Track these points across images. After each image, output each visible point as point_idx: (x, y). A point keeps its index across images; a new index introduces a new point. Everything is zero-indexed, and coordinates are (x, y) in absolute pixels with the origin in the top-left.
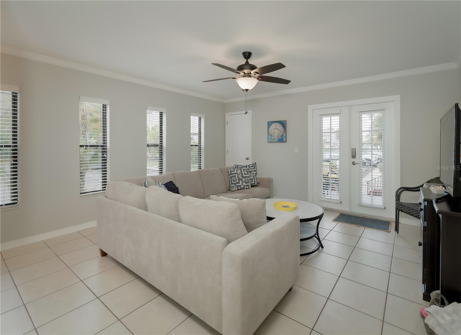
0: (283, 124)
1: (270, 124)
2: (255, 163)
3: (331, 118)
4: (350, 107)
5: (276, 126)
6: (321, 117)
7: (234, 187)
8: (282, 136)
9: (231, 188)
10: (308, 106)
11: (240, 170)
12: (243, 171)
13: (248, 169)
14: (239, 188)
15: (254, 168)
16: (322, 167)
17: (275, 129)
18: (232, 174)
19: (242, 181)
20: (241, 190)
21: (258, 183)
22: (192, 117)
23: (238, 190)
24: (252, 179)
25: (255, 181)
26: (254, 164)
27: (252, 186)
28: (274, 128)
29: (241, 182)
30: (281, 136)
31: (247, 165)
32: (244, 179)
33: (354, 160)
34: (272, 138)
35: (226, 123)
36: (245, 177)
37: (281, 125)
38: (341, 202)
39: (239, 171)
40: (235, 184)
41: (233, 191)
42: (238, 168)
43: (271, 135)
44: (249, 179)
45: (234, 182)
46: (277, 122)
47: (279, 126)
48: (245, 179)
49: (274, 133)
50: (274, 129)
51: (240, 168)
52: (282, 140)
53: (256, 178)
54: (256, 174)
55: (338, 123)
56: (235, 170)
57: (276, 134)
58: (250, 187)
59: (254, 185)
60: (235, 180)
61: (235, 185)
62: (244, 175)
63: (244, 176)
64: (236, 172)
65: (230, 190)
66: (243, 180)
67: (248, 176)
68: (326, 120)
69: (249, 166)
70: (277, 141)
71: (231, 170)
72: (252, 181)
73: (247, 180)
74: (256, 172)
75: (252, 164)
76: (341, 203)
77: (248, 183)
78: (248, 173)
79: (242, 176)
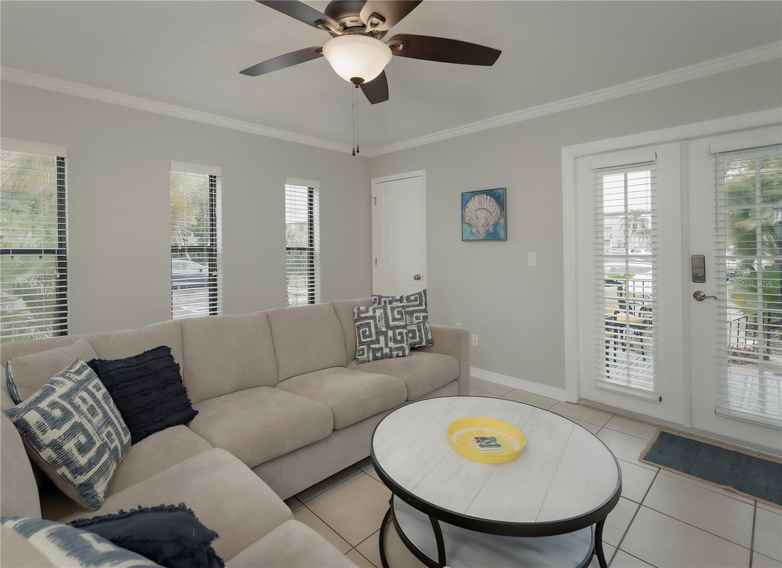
0: (499, 197)
1: (466, 198)
2: (425, 291)
3: (626, 176)
4: (685, 142)
5: (480, 203)
6: (599, 175)
7: (366, 351)
8: (496, 225)
9: (357, 354)
10: (562, 148)
11: (382, 310)
12: (389, 311)
13: (403, 306)
14: (378, 354)
15: (421, 305)
16: (603, 303)
17: (480, 209)
18: (360, 319)
19: (386, 336)
20: (383, 359)
21: (430, 342)
22: (288, 187)
23: (376, 359)
24: (413, 331)
25: (421, 338)
26: (420, 294)
27: (413, 349)
28: (478, 206)
29: (382, 338)
30: (493, 224)
31: (405, 296)
32: (390, 333)
33: (698, 287)
34: (472, 231)
35: (373, 200)
36: (393, 328)
37: (492, 199)
38: (661, 398)
39: (379, 312)
40: (368, 344)
41: (363, 362)
42: (379, 303)
43: (469, 224)
44: (404, 331)
45: (365, 340)
46: (484, 194)
47: (488, 202)
48: (394, 333)
49: (477, 218)
50: (477, 210)
51: (385, 302)
52: (496, 234)
53: (425, 329)
54: (425, 318)
55: (649, 187)
56: (371, 309)
57: (482, 222)
58: (407, 351)
59: (418, 347)
60: (367, 333)
61: (369, 347)
62: (393, 321)
63: (391, 323)
64: (370, 313)
65: (355, 358)
66: (389, 335)
67: (402, 323)
68: (612, 183)
69: (408, 298)
70: (484, 238)
71: (358, 309)
72: (414, 337)
73: (400, 334)
74: (424, 314)
75: (416, 294)
76: (660, 401)
77: (402, 341)
78: (402, 316)
79: (386, 323)
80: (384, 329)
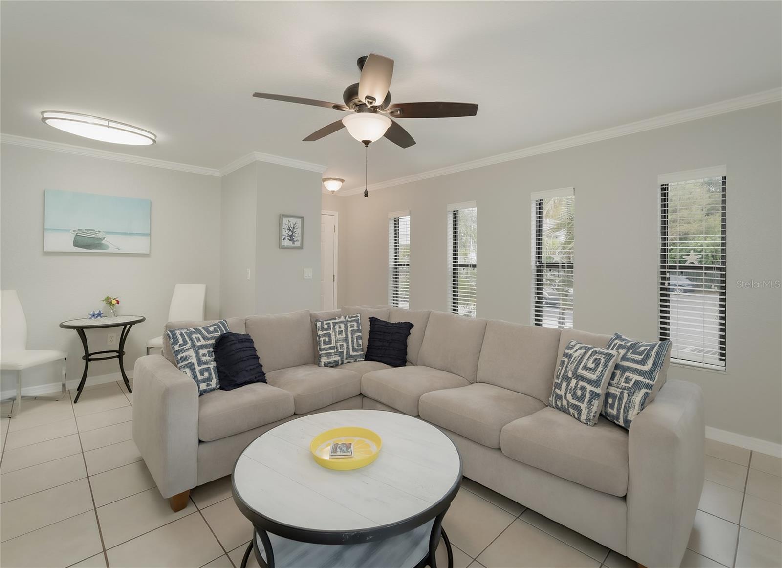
79: (575, 368)
80: (570, 375)
